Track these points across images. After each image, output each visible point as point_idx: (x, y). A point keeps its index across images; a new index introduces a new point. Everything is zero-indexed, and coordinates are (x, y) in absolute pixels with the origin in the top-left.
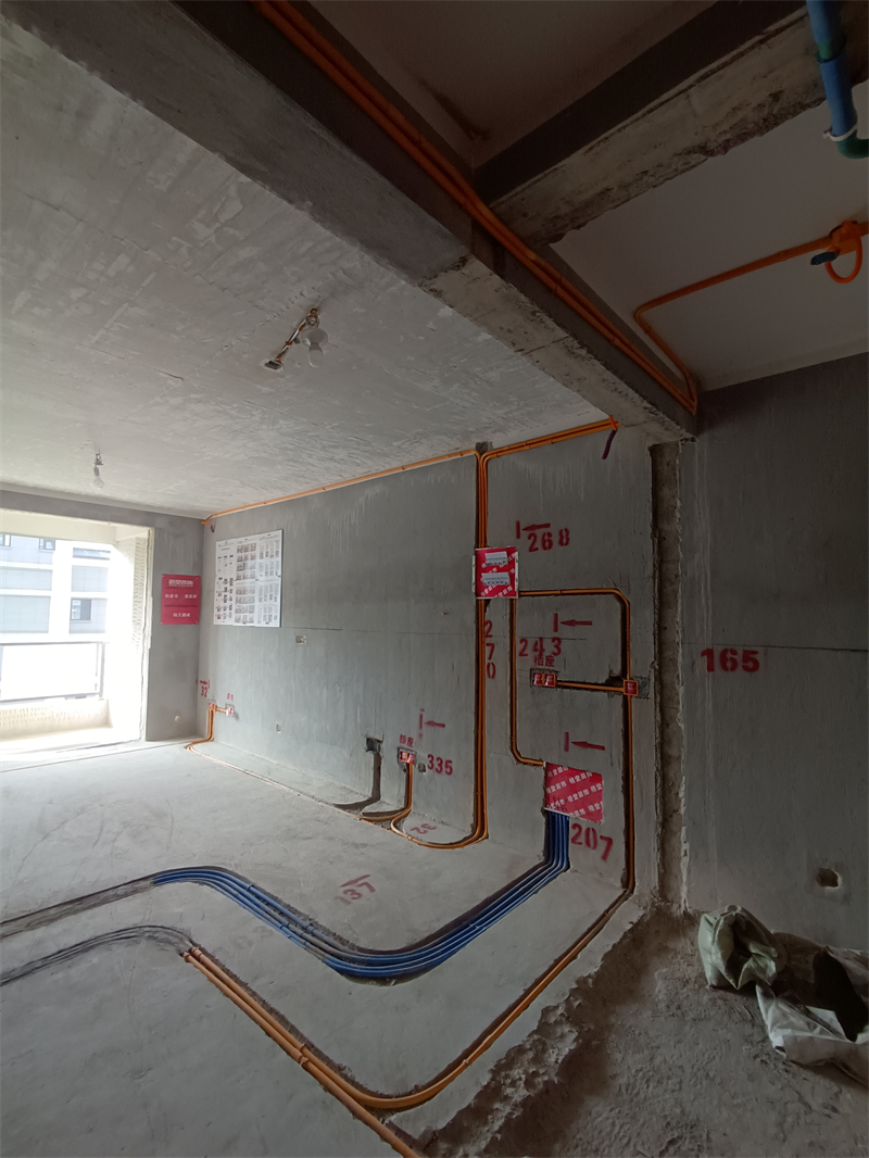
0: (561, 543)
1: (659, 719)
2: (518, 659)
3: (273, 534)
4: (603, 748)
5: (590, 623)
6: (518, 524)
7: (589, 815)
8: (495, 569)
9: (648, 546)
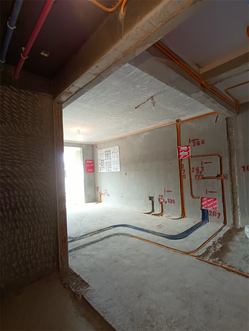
0: (202, 143)
1: (231, 184)
2: (192, 173)
3: (116, 147)
4: (216, 192)
5: (211, 162)
6: (190, 140)
7: (213, 208)
8: (183, 151)
9: (226, 143)
